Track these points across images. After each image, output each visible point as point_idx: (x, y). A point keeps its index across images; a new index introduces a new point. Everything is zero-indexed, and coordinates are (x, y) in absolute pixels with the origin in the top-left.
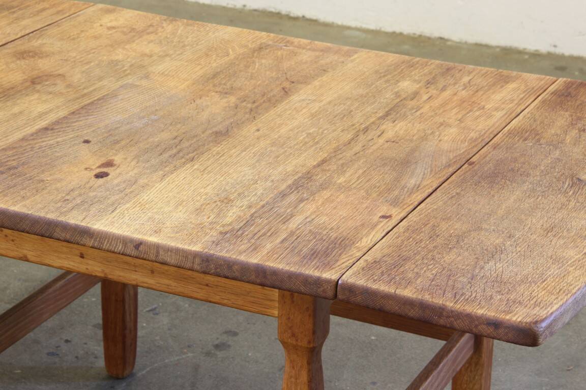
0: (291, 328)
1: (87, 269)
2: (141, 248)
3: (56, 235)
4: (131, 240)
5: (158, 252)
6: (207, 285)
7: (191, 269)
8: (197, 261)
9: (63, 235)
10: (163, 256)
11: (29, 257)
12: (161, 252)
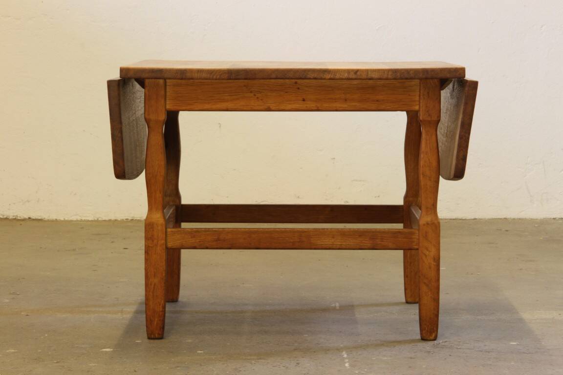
0: (428, 111)
1: (307, 107)
2: (358, 73)
3: (309, 76)
4: (352, 70)
5: (367, 73)
6: (377, 101)
7: (387, 79)
8: (390, 73)
9: (313, 75)
10: (370, 75)
11: (271, 107)
12: (369, 73)
